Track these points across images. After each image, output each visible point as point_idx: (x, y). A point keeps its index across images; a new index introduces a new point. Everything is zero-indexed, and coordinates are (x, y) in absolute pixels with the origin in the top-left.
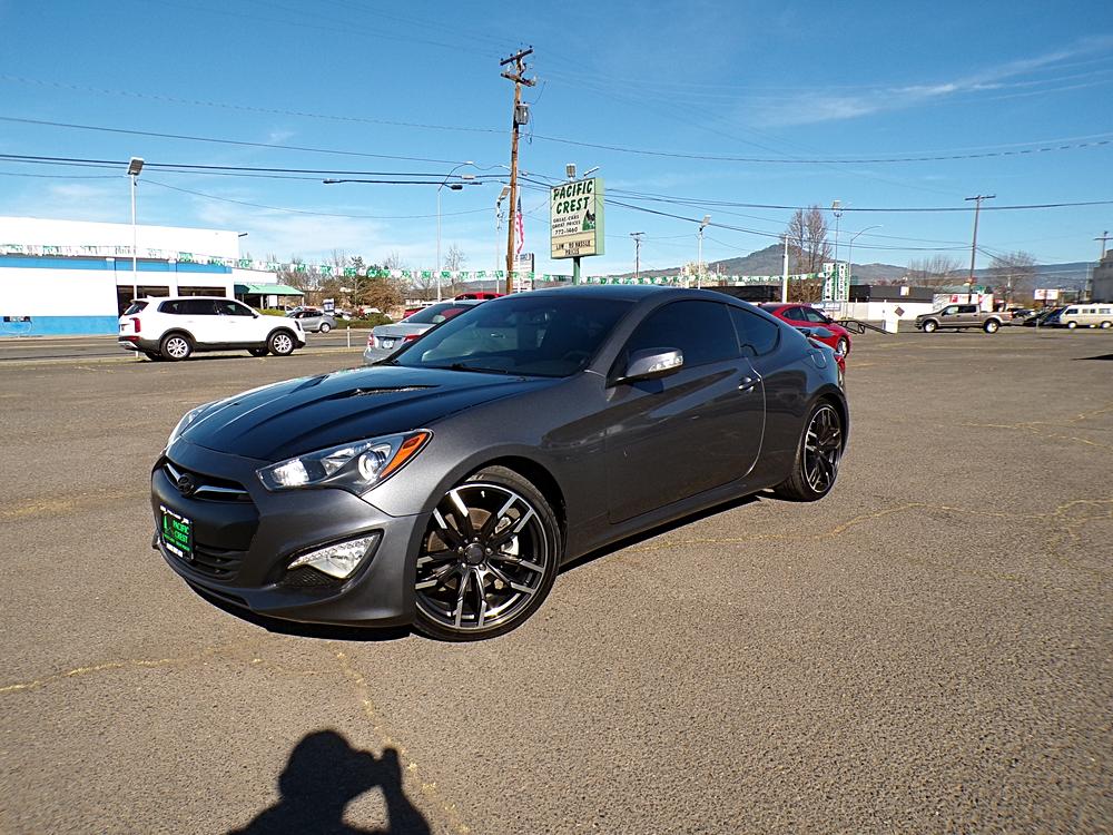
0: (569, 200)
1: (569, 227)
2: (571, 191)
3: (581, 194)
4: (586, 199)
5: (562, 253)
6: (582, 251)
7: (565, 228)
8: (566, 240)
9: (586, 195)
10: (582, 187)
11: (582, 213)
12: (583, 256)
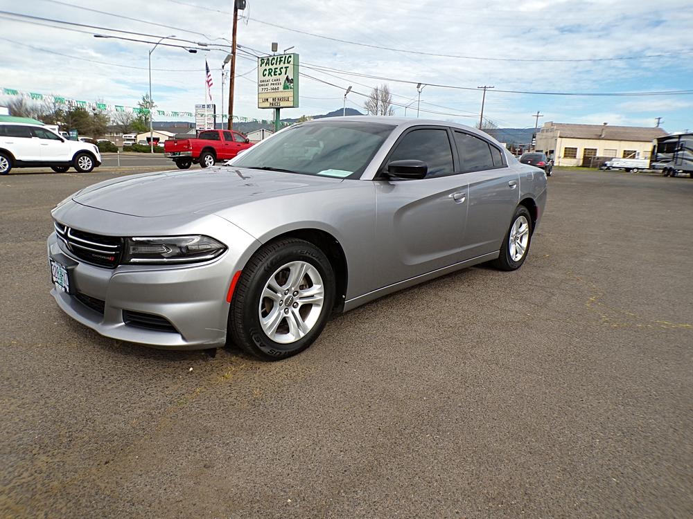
0: (273, 67)
1: (272, 86)
2: (274, 61)
3: (282, 63)
4: (286, 68)
5: (267, 104)
6: (282, 104)
7: (269, 87)
8: (271, 96)
9: (286, 65)
10: (283, 59)
11: (283, 77)
12: (282, 108)
